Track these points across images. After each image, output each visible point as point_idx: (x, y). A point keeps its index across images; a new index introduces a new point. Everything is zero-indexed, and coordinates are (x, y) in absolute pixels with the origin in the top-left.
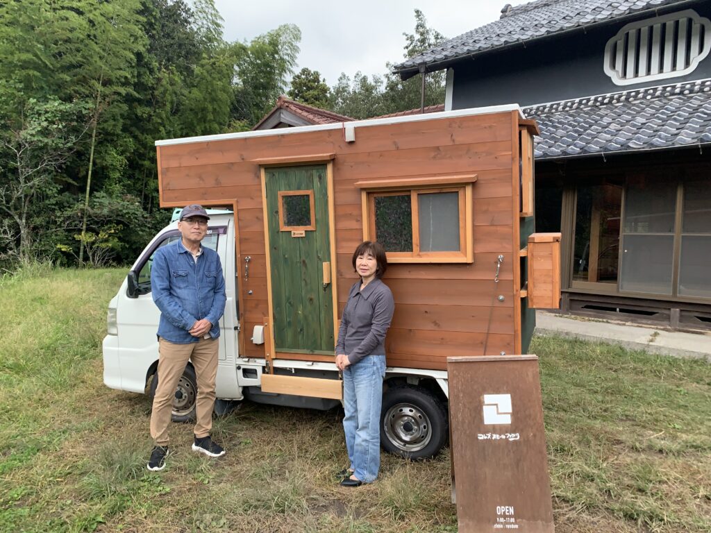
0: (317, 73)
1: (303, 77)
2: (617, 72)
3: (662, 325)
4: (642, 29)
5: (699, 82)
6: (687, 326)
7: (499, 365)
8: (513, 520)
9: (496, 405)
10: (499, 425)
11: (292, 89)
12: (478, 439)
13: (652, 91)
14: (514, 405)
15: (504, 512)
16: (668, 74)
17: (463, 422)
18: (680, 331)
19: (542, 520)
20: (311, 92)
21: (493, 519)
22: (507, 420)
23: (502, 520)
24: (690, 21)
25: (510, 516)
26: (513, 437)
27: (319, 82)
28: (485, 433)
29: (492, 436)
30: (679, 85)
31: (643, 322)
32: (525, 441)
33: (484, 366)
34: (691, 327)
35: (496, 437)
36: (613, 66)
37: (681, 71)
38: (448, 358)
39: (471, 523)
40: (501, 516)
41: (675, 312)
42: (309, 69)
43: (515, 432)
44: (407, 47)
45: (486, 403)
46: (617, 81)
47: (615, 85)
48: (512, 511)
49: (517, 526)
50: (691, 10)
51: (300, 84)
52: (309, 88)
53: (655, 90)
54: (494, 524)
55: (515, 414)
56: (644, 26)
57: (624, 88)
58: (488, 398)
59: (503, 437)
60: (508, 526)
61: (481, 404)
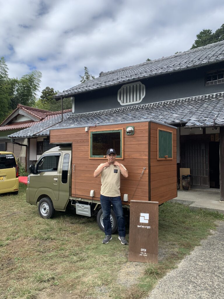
0: (53, 89)
1: (47, 90)
2: (121, 101)
4: (131, 86)
5: (142, 105)
7: (146, 204)
8: (146, 253)
9: (144, 217)
10: (145, 223)
11: (42, 95)
12: (137, 227)
13: (130, 108)
14: (150, 217)
15: (143, 251)
16: (135, 102)
17: (133, 221)
19: (155, 254)
20: (50, 96)
21: (140, 252)
22: (147, 222)
23: (142, 253)
24: (140, 85)
25: (145, 252)
26: (148, 227)
27: (53, 92)
28: (140, 225)
29: (142, 226)
30: (137, 106)
32: (152, 229)
33: (142, 204)
35: (143, 227)
36: (120, 99)
37: (138, 102)
38: (131, 200)
39: (132, 253)
40: (142, 252)
42: (49, 87)
43: (149, 226)
44: (81, 81)
45: (141, 216)
46: (122, 104)
47: (120, 105)
48: (146, 250)
49: (146, 255)
50: (140, 82)
51: (45, 93)
52: (49, 95)
53: (131, 107)
54: (140, 254)
55: (149, 220)
56: (128, 86)
57: (123, 106)
58: (142, 214)
59: (145, 227)
60: (144, 255)
61: (139, 216)
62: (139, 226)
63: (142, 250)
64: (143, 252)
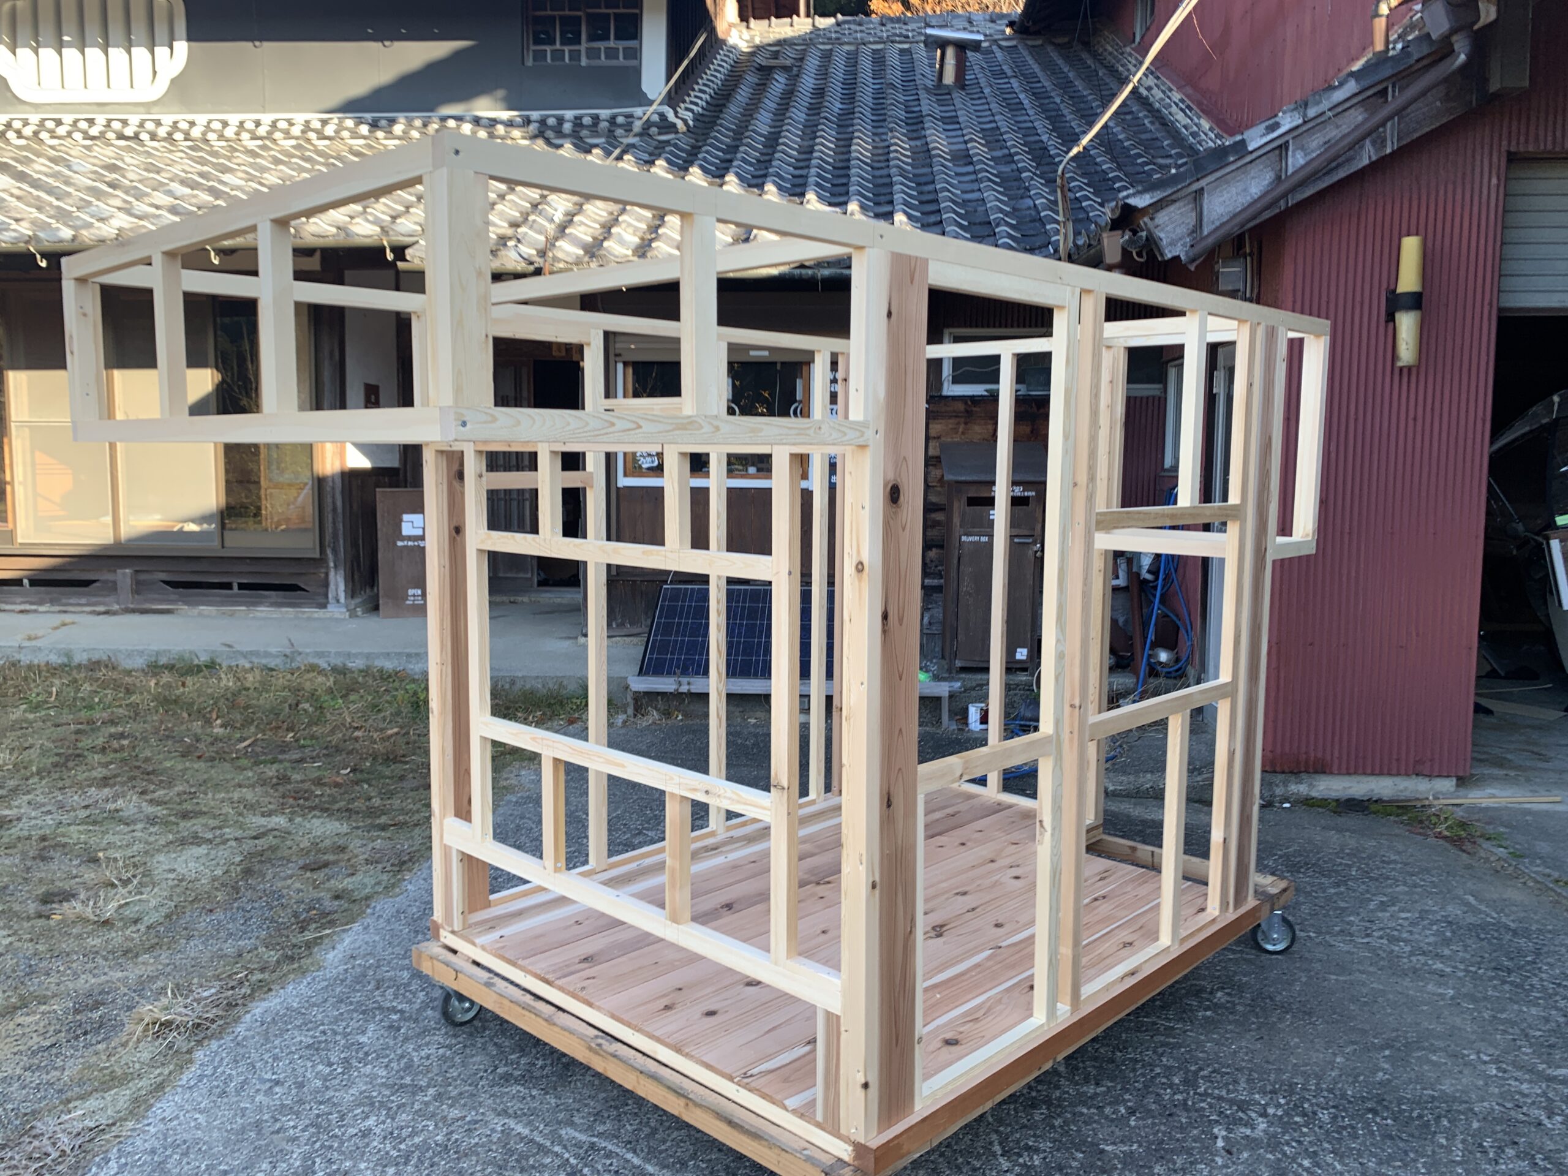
3: (104, 604)
5: (168, 119)
6: (146, 601)
9: (412, 522)
10: (414, 535)
12: (397, 545)
13: (84, 124)
16: (118, 94)
17: (387, 533)
18: (133, 611)
21: (406, 597)
22: (419, 532)
28: (402, 541)
29: (407, 543)
30: (135, 120)
31: (71, 601)
34: (153, 601)
35: (410, 543)
37: (144, 94)
41: (124, 574)
45: (404, 520)
46: (24, 92)
47: (17, 98)
53: (90, 121)
57: (35, 107)
58: (406, 517)
59: (416, 543)
61: (401, 521)
62: (400, 544)
63: (411, 592)
64: (414, 596)
